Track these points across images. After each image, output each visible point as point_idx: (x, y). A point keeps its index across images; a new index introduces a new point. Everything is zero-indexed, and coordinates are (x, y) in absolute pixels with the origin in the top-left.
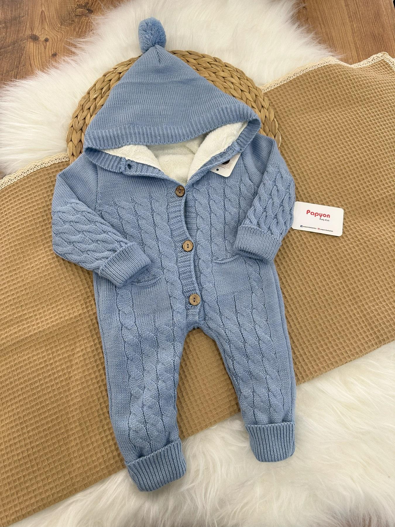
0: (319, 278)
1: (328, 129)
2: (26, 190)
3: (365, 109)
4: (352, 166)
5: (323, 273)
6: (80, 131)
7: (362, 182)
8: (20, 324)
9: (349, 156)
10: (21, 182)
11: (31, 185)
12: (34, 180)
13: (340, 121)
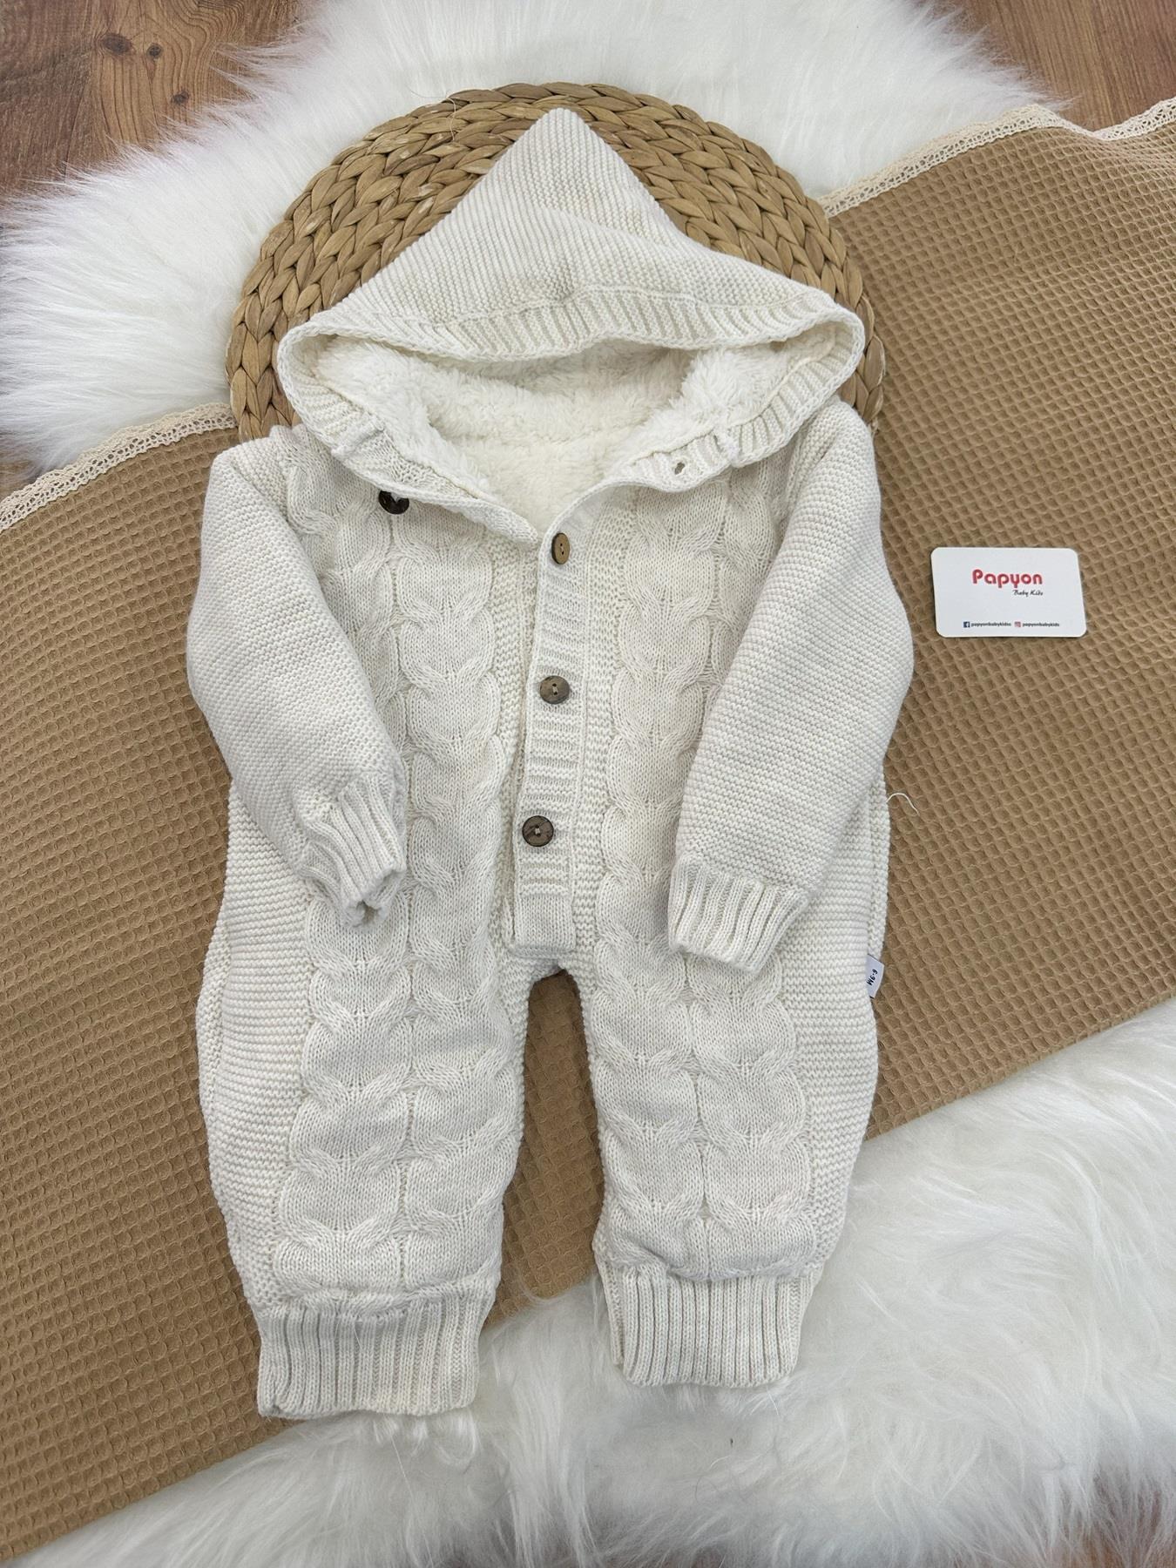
0: (1002, 786)
1: (1029, 331)
2: (107, 517)
3: (1139, 268)
4: (1102, 441)
5: (1014, 770)
6: (268, 336)
7: (1133, 490)
8: (98, 926)
9: (1091, 411)
10: (88, 491)
11: (122, 501)
12: (129, 485)
13: (1065, 305)
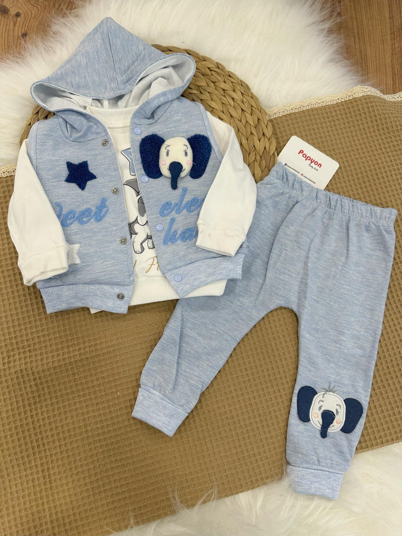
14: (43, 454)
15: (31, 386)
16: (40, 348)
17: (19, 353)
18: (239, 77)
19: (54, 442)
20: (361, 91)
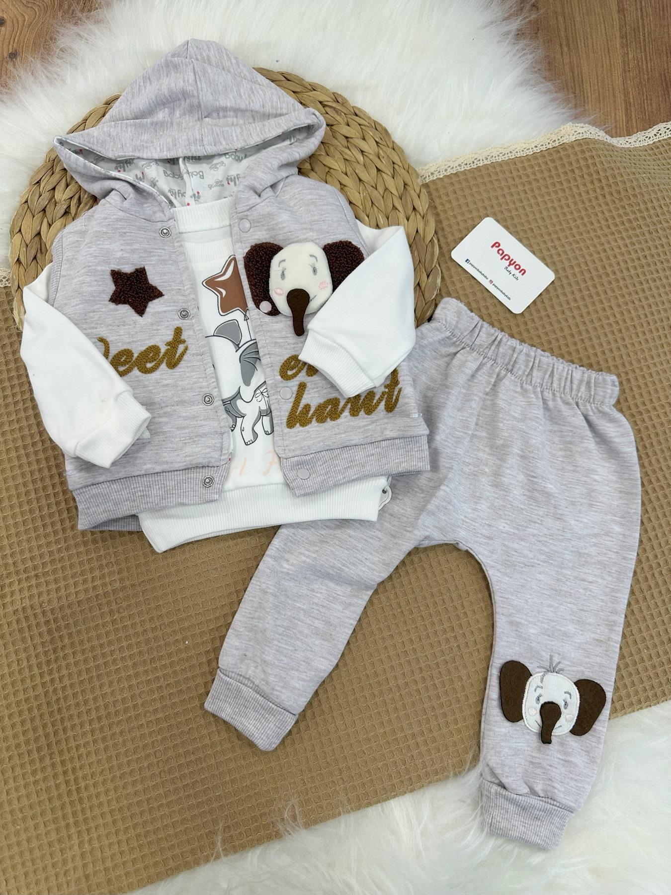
14: (64, 746)
15: (40, 634)
16: (55, 571)
17: (20, 581)
18: (371, 115)
19: (82, 725)
20: (573, 132)
